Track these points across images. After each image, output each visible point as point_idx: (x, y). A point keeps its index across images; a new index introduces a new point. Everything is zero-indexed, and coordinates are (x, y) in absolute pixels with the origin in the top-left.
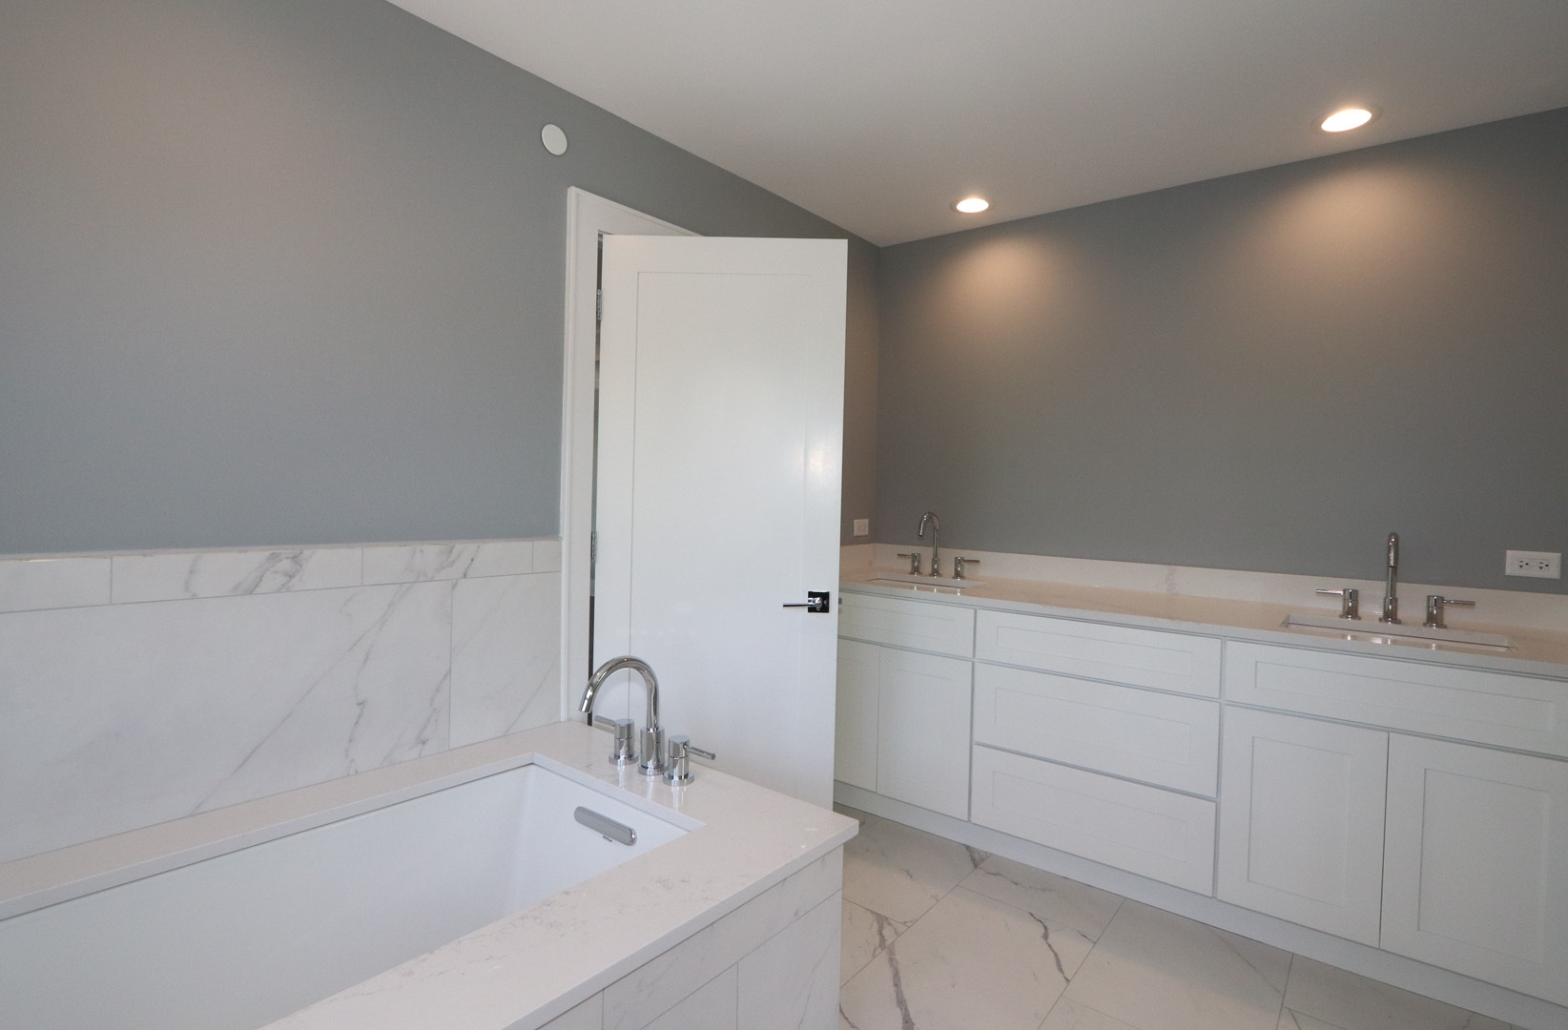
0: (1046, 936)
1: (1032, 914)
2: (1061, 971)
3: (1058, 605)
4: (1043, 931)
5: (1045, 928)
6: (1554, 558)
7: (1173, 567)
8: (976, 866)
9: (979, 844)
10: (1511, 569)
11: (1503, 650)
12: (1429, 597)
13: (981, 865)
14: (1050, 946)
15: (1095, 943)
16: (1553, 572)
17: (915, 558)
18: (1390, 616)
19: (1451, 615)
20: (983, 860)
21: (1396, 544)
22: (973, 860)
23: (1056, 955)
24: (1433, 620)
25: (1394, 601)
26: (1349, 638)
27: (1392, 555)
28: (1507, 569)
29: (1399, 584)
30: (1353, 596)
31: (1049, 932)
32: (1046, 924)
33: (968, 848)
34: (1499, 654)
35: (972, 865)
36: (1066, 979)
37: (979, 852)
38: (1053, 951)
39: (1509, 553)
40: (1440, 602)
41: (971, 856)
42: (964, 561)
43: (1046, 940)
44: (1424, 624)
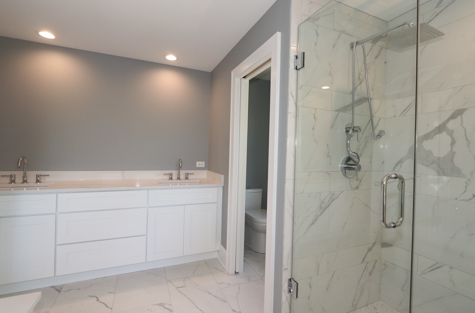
0: (98, 300)
1: (90, 296)
2: (108, 307)
3: (87, 188)
4: (96, 299)
5: (97, 297)
6: (204, 163)
7: (124, 171)
8: (59, 291)
9: (58, 283)
10: (197, 166)
11: (198, 183)
12: (186, 173)
13: (61, 291)
14: (101, 302)
15: (115, 293)
16: (203, 166)
17: (11, 176)
18: (179, 178)
19: (190, 177)
20: (62, 288)
21: (181, 161)
22: (57, 290)
23: (104, 304)
24: (187, 178)
25: (179, 175)
26: (171, 185)
27: (181, 164)
28: (197, 165)
29: (180, 171)
30: (171, 174)
31: (98, 298)
32: (96, 296)
33: (52, 287)
34: (198, 184)
35: (57, 292)
36: (111, 308)
37: (58, 286)
38: (103, 303)
39: (197, 162)
40: (188, 174)
41: (56, 289)
42: (41, 175)
43: (99, 301)
44: (185, 179)
